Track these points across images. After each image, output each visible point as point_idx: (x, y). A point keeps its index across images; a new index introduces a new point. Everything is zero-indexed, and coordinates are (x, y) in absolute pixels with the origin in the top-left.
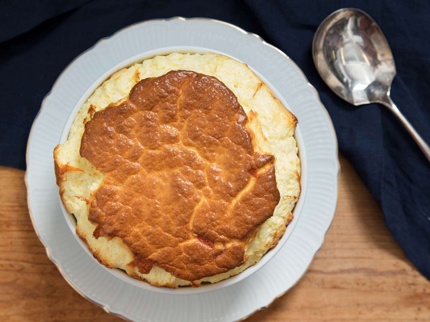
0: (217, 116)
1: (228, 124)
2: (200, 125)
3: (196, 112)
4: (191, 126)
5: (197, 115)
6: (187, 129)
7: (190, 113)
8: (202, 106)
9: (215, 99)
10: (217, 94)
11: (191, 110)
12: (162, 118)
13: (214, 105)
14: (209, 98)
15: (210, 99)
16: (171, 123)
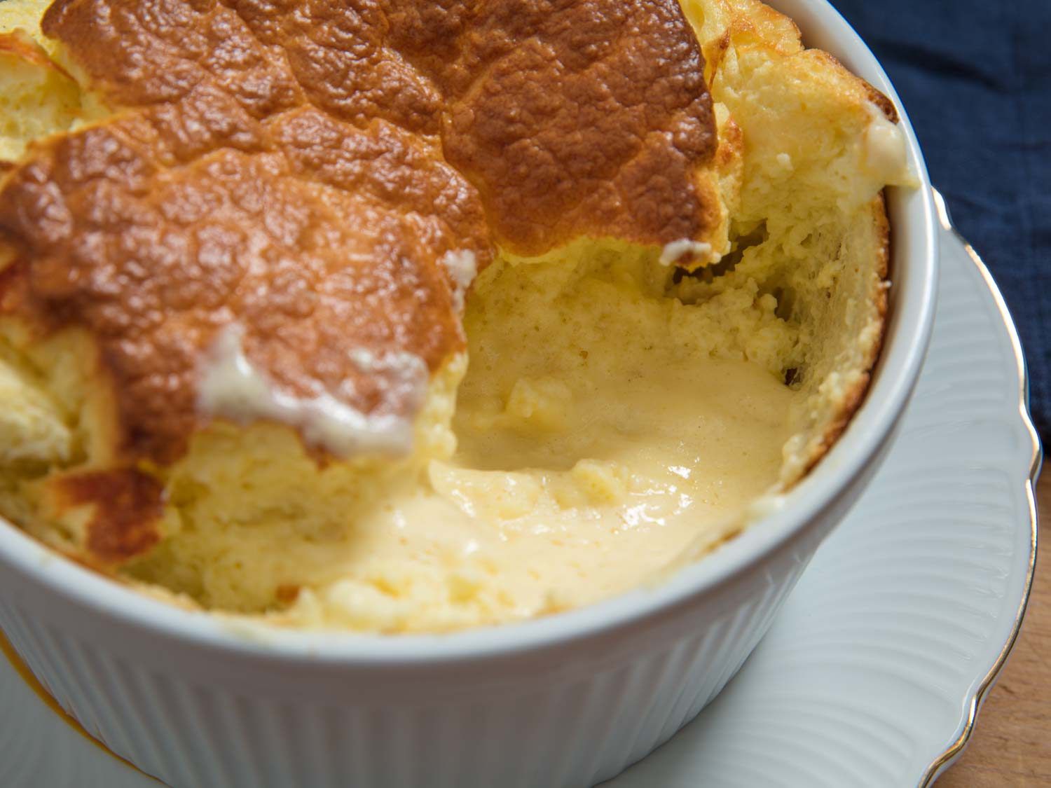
0: (604, 87)
1: (636, 133)
2: (528, 99)
3: (535, 51)
4: (496, 94)
5: (532, 60)
6: (479, 99)
7: (512, 46)
8: (565, 34)
9: (623, 28)
10: (637, 14)
11: (518, 33)
12: (404, 23)
13: (610, 44)
14: (605, 14)
15: (605, 20)
16: (430, 58)
